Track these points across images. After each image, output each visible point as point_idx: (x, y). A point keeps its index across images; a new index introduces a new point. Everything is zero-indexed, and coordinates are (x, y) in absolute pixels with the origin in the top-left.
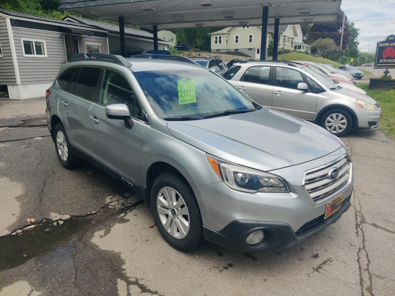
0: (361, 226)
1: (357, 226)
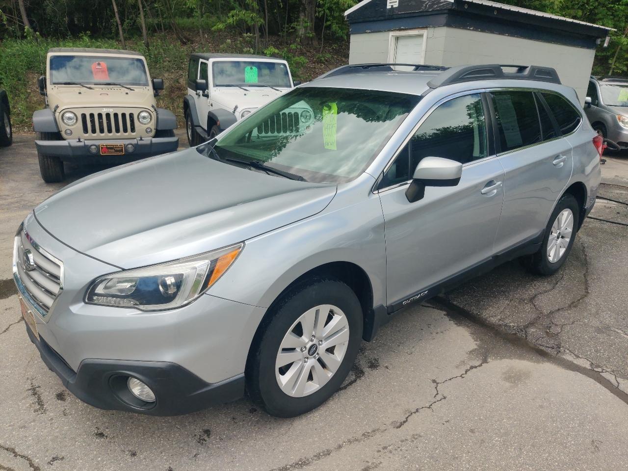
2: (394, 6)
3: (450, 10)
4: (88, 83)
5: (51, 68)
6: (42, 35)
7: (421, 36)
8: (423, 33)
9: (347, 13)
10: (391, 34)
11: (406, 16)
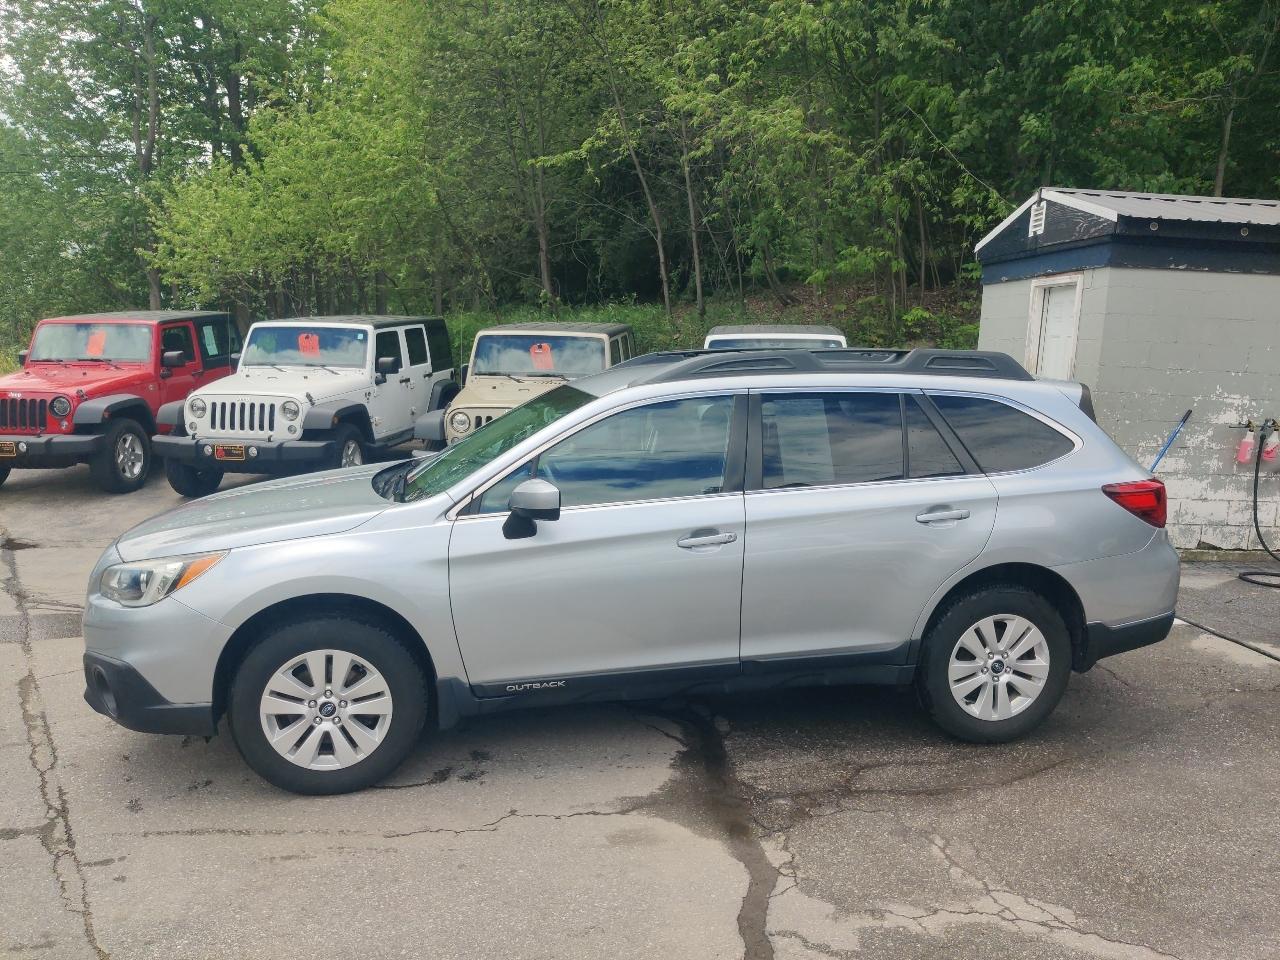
0: (52, 814)
1: (63, 812)
2: (1038, 233)
3: (1113, 236)
4: (515, 374)
5: (476, 356)
6: (565, 301)
7: (1071, 286)
8: (1074, 280)
9: (978, 247)
10: (1035, 282)
11: (1055, 249)
